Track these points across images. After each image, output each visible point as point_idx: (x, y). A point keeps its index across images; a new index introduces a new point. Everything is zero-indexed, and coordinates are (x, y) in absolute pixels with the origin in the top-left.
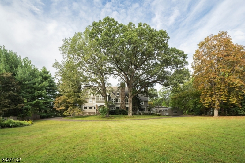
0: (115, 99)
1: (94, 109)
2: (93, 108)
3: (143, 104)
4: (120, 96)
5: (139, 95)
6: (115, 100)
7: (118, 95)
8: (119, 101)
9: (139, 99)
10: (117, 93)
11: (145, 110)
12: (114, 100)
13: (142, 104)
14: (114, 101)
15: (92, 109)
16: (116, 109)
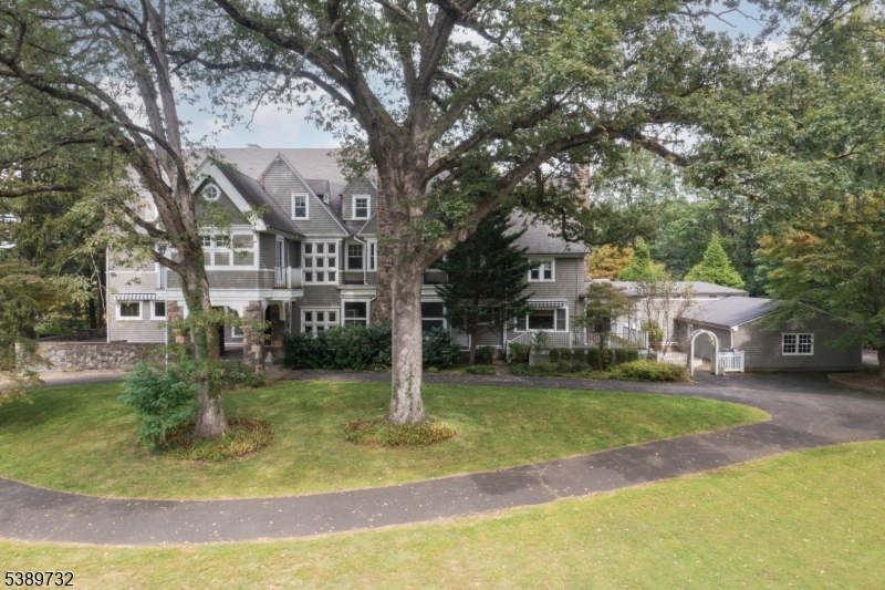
0: (337, 242)
1: (153, 317)
2: (147, 314)
3: (548, 274)
4: (374, 219)
5: (517, 216)
6: (336, 255)
7: (361, 213)
8: (366, 256)
9: (519, 244)
10: (354, 198)
11: (562, 326)
12: (332, 248)
13: (542, 278)
14: (332, 262)
15: (139, 318)
16: (341, 319)
